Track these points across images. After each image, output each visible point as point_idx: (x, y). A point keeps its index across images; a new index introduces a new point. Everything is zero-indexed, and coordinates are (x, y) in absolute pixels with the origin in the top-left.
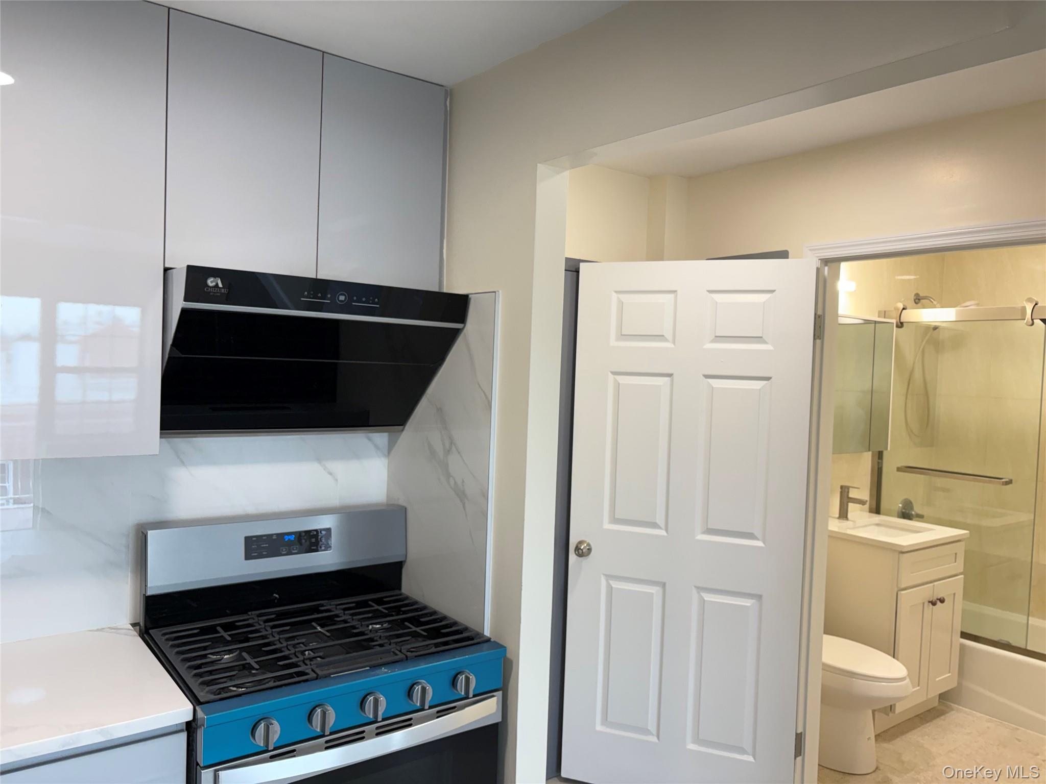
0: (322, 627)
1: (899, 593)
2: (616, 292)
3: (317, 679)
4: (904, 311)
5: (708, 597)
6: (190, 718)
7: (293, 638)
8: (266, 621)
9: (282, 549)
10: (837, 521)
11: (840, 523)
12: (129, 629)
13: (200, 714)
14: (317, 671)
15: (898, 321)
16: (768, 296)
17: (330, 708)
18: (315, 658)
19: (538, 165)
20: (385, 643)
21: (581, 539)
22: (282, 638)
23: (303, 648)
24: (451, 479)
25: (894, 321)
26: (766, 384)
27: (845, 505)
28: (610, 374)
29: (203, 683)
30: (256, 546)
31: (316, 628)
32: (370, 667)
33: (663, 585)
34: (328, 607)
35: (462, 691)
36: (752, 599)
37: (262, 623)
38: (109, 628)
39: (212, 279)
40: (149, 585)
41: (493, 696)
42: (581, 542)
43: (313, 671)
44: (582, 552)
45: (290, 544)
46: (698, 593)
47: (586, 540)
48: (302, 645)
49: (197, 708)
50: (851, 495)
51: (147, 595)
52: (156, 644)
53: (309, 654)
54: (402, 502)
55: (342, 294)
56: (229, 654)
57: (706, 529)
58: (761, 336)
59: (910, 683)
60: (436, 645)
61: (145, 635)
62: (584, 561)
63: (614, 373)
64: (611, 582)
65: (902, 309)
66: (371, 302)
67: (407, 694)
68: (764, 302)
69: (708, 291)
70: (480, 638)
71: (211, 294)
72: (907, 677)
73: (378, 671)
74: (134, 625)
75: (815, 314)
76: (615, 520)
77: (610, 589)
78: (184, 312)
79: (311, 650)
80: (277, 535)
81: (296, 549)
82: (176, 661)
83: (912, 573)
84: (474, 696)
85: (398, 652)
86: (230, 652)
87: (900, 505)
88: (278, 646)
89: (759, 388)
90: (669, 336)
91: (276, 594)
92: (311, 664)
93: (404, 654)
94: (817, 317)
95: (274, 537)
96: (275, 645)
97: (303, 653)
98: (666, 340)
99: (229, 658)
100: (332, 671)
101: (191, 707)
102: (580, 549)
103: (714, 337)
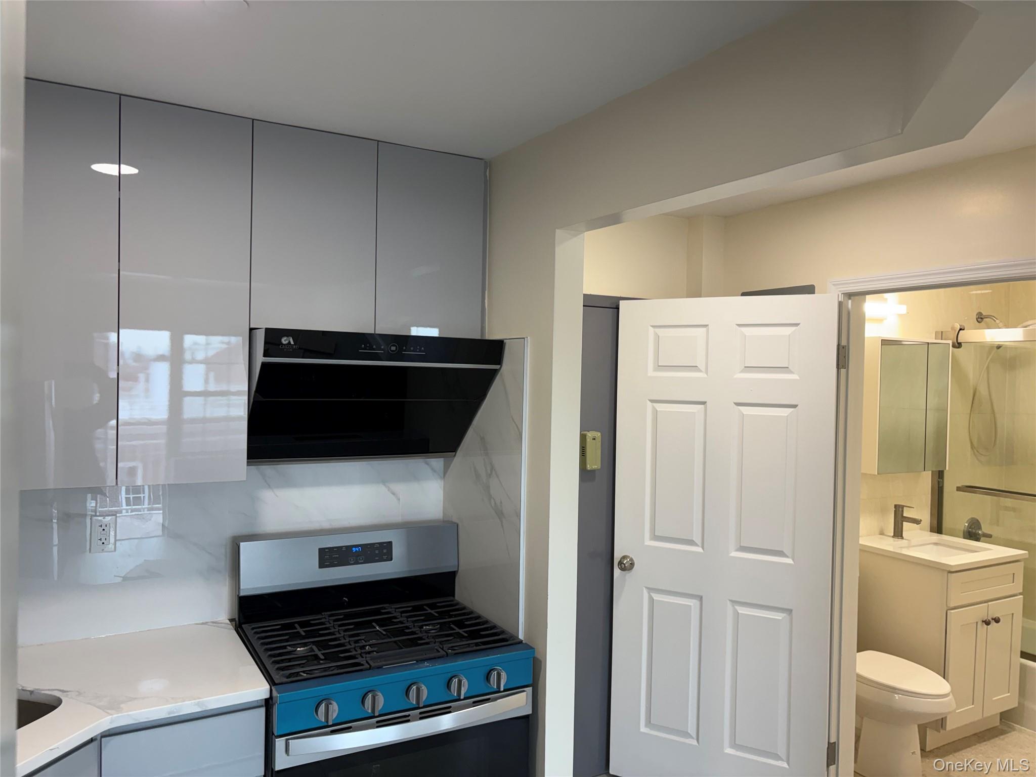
0: (380, 626)
1: (948, 611)
2: (652, 326)
3: (370, 669)
4: (961, 331)
5: (742, 610)
6: (267, 696)
7: (358, 635)
8: (335, 621)
9: (350, 559)
10: (892, 539)
11: (894, 541)
12: (228, 624)
13: (275, 694)
14: (370, 662)
15: (956, 341)
16: (793, 328)
17: (380, 694)
18: (373, 651)
19: (557, 230)
20: (431, 642)
21: (623, 555)
22: (346, 635)
23: (364, 643)
24: (492, 501)
25: (950, 342)
26: (792, 411)
27: (900, 525)
28: (648, 402)
29: (278, 669)
30: (328, 557)
31: (375, 628)
32: (417, 661)
33: (701, 598)
34: (389, 610)
35: (494, 685)
36: (783, 613)
37: (331, 622)
38: (213, 622)
39: (285, 338)
40: (241, 588)
41: (524, 691)
42: (624, 557)
43: (367, 662)
44: (625, 566)
45: (357, 554)
46: (733, 606)
47: (628, 555)
48: (363, 641)
49: (273, 688)
50: (905, 515)
51: (240, 596)
52: (246, 635)
53: (368, 648)
54: (455, 520)
55: (393, 346)
56: (304, 647)
57: (739, 547)
58: (787, 366)
59: (953, 700)
60: (477, 644)
61: (239, 629)
62: (628, 575)
63: (652, 401)
64: (653, 595)
65: (959, 329)
66: (418, 350)
67: (446, 685)
68: (789, 335)
69: (738, 325)
70: (513, 640)
71: (285, 350)
72: (951, 694)
73: (421, 665)
74: (231, 620)
75: (839, 345)
76: (655, 538)
77: (651, 600)
78: (264, 365)
79: (370, 645)
80: (346, 547)
81: (362, 559)
82: (260, 650)
83: (962, 593)
84: (505, 691)
85: (440, 650)
86: (304, 645)
87: (967, 524)
88: (342, 641)
89: (786, 415)
90: (703, 368)
91: (346, 598)
92: (366, 657)
93: (446, 652)
94: (841, 348)
95: (344, 549)
96: (340, 640)
97: (363, 647)
98: (700, 371)
99: (304, 650)
100: (384, 663)
101: (268, 687)
102: (623, 563)
103: (743, 367)
